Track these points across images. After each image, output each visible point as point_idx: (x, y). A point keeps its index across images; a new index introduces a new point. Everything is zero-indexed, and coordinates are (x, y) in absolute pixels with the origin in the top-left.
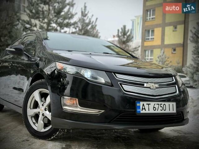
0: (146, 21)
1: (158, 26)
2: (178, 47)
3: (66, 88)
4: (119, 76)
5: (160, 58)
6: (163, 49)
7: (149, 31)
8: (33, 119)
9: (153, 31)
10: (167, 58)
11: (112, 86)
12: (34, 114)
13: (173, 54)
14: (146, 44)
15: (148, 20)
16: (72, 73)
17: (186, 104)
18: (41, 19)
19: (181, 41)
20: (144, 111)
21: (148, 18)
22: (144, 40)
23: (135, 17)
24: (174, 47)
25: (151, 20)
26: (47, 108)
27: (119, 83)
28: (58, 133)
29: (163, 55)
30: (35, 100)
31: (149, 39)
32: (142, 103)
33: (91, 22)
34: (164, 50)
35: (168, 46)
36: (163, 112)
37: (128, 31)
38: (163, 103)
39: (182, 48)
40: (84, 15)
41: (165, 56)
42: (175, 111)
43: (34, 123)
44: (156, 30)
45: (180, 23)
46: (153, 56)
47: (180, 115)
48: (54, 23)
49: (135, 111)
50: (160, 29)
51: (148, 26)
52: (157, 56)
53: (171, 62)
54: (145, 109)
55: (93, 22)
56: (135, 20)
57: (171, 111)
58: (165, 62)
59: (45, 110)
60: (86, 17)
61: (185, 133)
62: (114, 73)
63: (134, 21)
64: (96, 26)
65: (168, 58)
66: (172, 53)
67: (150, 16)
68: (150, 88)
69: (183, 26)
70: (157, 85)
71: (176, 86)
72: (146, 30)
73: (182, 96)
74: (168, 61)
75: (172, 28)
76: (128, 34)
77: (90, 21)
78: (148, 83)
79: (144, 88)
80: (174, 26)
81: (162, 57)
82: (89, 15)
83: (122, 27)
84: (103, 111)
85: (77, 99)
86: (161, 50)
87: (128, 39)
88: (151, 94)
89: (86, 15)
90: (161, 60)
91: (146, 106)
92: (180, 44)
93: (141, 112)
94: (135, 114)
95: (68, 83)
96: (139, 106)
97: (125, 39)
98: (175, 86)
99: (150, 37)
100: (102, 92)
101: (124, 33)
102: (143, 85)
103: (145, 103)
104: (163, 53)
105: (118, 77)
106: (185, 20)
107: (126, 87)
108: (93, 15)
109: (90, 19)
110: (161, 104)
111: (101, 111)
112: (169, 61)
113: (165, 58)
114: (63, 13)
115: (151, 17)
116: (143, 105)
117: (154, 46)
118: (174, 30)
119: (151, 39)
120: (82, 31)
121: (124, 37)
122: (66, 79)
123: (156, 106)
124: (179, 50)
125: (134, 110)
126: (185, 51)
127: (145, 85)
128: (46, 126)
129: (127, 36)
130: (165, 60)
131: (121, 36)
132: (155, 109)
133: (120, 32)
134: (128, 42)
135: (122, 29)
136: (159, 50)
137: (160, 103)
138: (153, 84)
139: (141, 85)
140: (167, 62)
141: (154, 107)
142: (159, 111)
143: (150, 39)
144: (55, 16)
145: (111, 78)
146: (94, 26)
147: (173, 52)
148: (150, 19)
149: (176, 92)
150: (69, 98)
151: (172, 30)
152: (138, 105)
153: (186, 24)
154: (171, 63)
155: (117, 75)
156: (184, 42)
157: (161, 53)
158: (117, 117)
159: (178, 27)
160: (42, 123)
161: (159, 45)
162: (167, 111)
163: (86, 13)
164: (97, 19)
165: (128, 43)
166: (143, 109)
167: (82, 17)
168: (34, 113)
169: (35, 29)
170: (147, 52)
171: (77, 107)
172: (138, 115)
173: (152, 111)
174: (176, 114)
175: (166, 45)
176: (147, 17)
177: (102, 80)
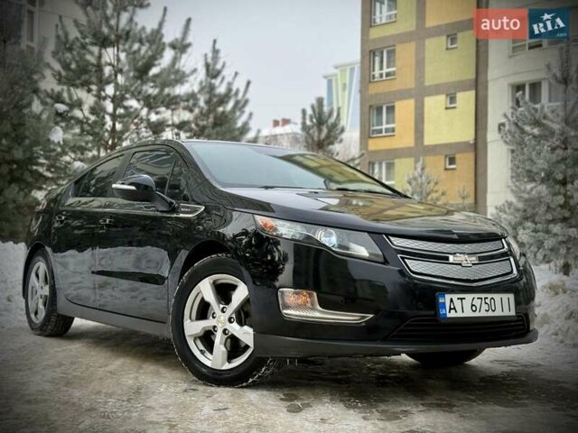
0: (370, 82)
1: (404, 95)
2: (460, 152)
3: (282, 270)
4: (397, 242)
5: (414, 183)
6: (421, 158)
7: (379, 110)
8: (199, 342)
9: (391, 109)
10: (432, 184)
11: (386, 262)
12: (203, 333)
13: (450, 172)
14: (374, 145)
15: (376, 80)
16: (290, 237)
17: (532, 298)
18: (94, 87)
19: (468, 135)
20: (452, 314)
21: (377, 73)
22: (367, 134)
23: (336, 68)
24: (448, 152)
25: (384, 78)
26: (234, 316)
27: (399, 256)
28: (263, 369)
29: (421, 176)
30: (203, 299)
31: (380, 131)
32: (448, 297)
33: (233, 93)
34: (424, 161)
35: (434, 150)
36: (490, 314)
37: (331, 114)
38: (490, 296)
39: (471, 156)
40: (212, 73)
41: (428, 178)
42: (513, 313)
43: (202, 352)
44: (398, 105)
45: (463, 86)
46: (393, 180)
47: (522, 320)
48: (133, 96)
49: (437, 313)
50: (411, 103)
51: (376, 94)
52: (406, 179)
53: (443, 194)
54: (454, 308)
55: (237, 91)
56: (336, 75)
57: (506, 313)
58: (428, 194)
59: (230, 321)
60: (219, 79)
61: (526, 366)
62: (387, 235)
63: (334, 78)
64: (247, 102)
65: (436, 183)
66: (446, 169)
67: (381, 68)
68: (460, 264)
69: (472, 94)
70: (474, 259)
71: (512, 259)
72: (370, 106)
73: (524, 280)
74: (436, 191)
75: (441, 99)
76: (332, 120)
77: (229, 90)
78: (455, 253)
79: (449, 266)
80: (447, 95)
81: (419, 181)
82: (227, 74)
83: (314, 102)
84: (372, 316)
85: (315, 294)
86: (417, 161)
87: (332, 134)
88: (465, 278)
89: (219, 73)
90: (419, 190)
91: (457, 304)
92: (466, 144)
93: (449, 315)
94: (436, 320)
95: (285, 259)
96: (444, 303)
97: (323, 136)
98: (509, 259)
99: (384, 126)
100: (349, 274)
101: (320, 119)
102: (447, 259)
103: (455, 297)
104: (423, 169)
105: (395, 243)
106: (477, 80)
107: (415, 265)
108: (236, 74)
109: (230, 84)
110: (485, 298)
111: (365, 317)
112: (440, 192)
113: (429, 183)
114: (154, 71)
115: (385, 70)
116: (452, 300)
117: (396, 150)
118: (449, 106)
119: (387, 130)
120: (208, 118)
121: (320, 131)
122: (279, 247)
123: (477, 302)
124: (465, 162)
125: (432, 313)
126: (479, 163)
127: (451, 258)
128: (232, 355)
129: (327, 127)
130: (428, 191)
131: (313, 127)
132: (474, 308)
133: (308, 117)
134: (332, 143)
135: (313, 107)
136: (411, 160)
137: (483, 296)
138: (466, 256)
139: (443, 259)
140: (434, 195)
141: (472, 305)
142: (483, 314)
143: (384, 131)
144: (136, 78)
145: (383, 246)
146: (243, 102)
147: (448, 167)
148: (381, 75)
149: (512, 272)
150: (292, 290)
151: (444, 107)
152: (441, 300)
153: (480, 87)
154: (443, 197)
155: (392, 239)
156: (476, 139)
157: (416, 168)
158: (395, 333)
159: (460, 96)
160: (224, 349)
161: (410, 148)
162: (498, 313)
163: (219, 66)
164: (249, 83)
165: (331, 147)
166: (450, 309)
167: (209, 79)
168: (204, 328)
169: (77, 113)
170: (377, 166)
171: (313, 309)
172: (443, 321)
173: (468, 313)
174: (516, 318)
175: (428, 146)
176: (374, 70)
177: (362, 251)
